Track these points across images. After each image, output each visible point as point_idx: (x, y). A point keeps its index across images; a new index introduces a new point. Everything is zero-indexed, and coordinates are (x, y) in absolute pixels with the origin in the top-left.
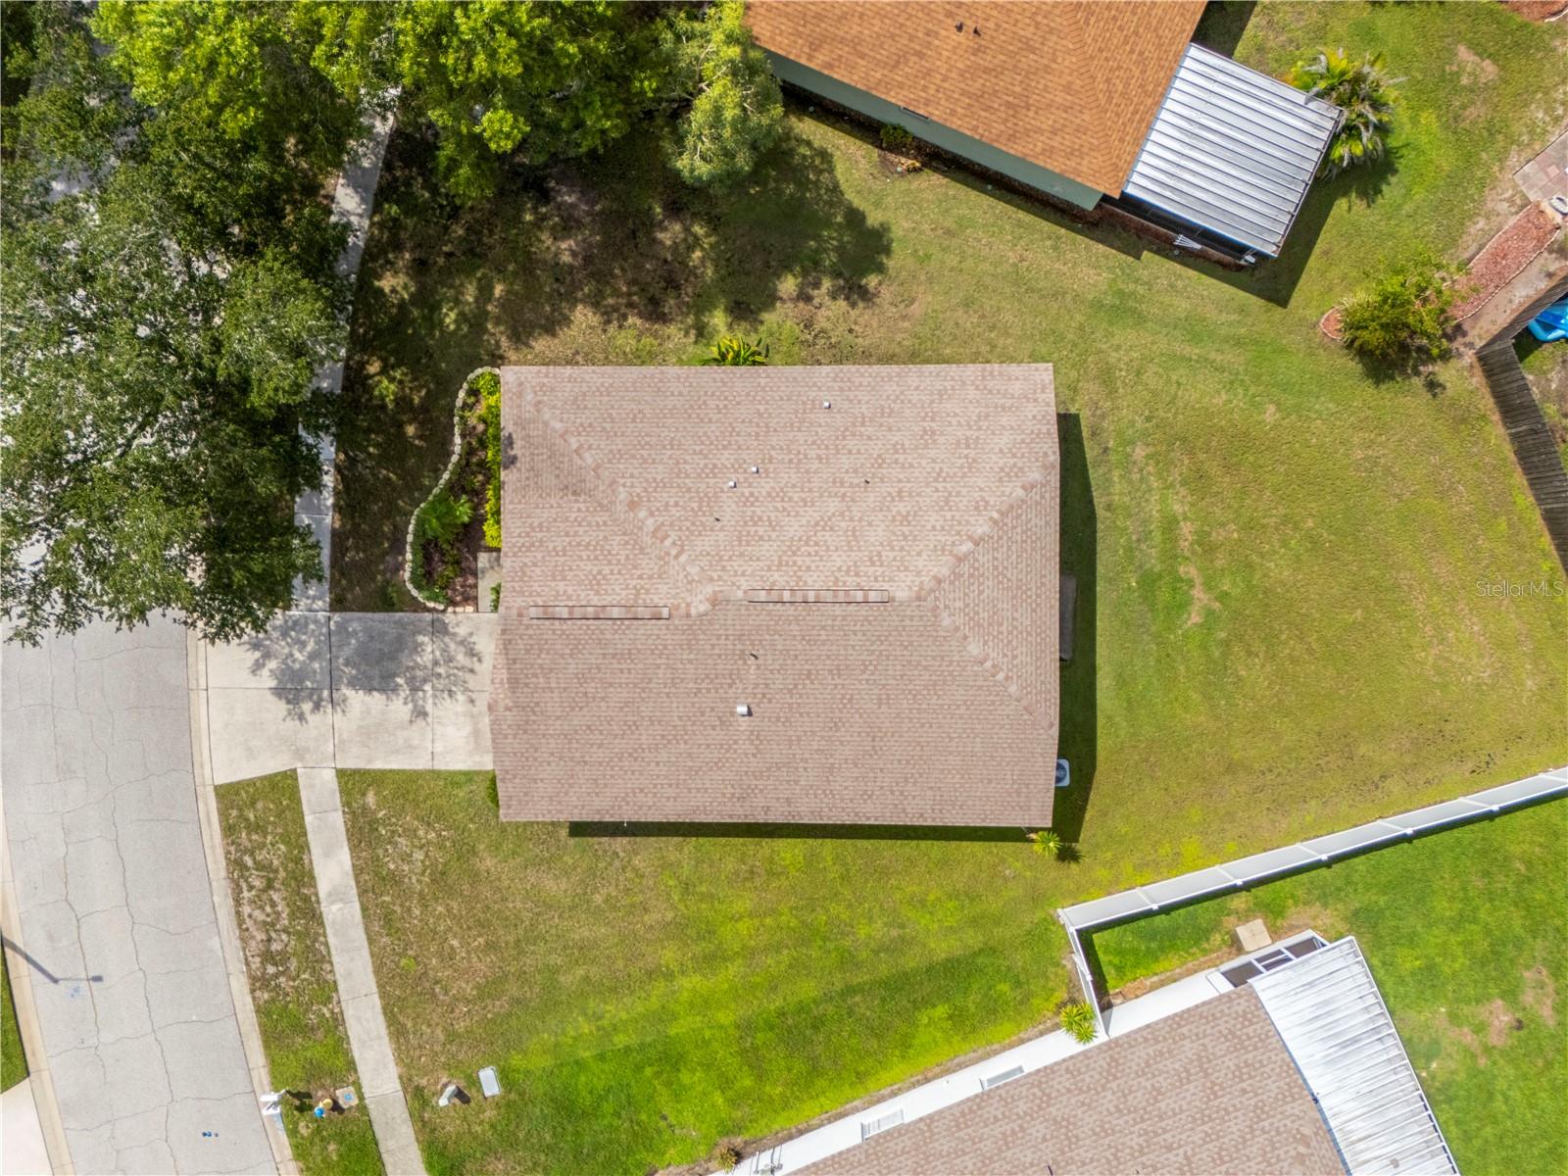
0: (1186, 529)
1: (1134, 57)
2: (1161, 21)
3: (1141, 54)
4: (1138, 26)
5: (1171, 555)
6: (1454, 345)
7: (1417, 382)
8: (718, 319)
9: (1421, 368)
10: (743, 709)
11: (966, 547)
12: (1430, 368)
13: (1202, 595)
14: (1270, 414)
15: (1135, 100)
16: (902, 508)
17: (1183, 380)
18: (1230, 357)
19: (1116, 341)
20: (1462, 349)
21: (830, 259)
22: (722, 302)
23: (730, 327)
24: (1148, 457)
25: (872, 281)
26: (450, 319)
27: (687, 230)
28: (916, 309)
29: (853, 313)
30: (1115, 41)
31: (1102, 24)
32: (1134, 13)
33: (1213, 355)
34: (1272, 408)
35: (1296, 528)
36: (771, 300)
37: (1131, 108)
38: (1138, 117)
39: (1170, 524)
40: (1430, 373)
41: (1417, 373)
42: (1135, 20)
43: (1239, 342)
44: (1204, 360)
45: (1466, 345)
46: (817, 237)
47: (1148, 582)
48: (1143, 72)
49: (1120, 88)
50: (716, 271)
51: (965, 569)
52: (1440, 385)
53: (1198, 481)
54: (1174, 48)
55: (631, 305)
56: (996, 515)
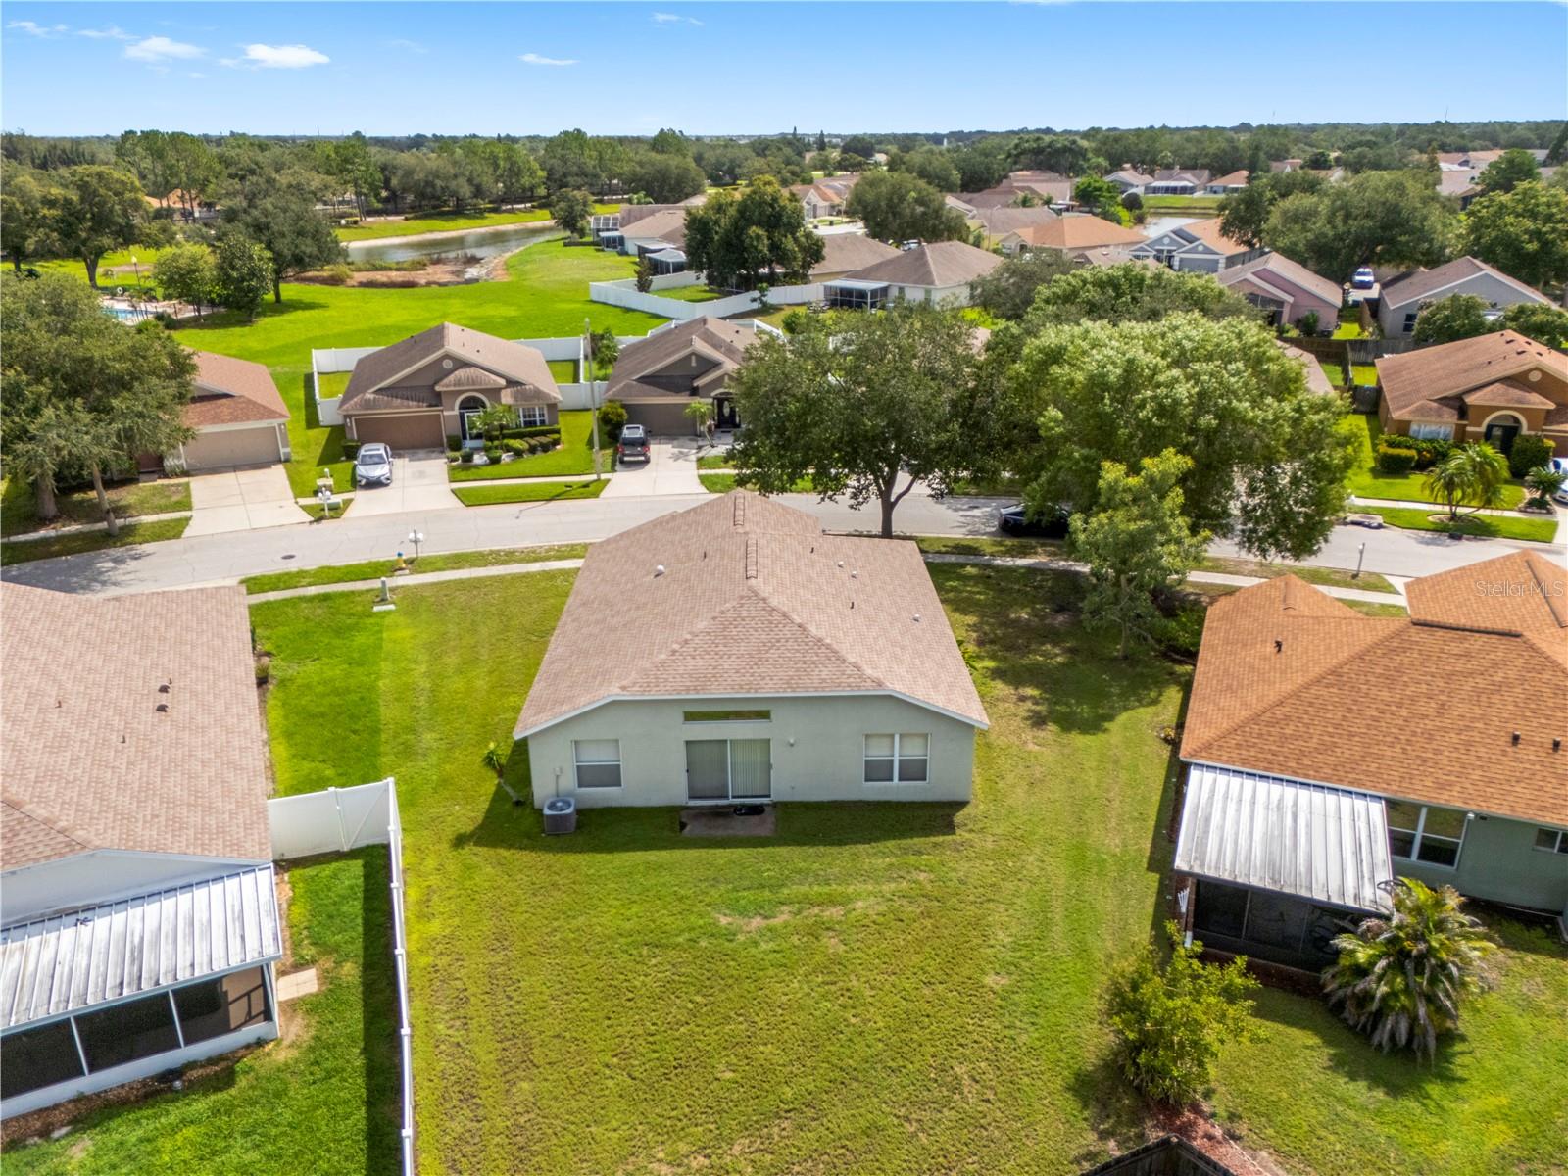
1: (1327, 738)
2: (1381, 756)
3: (1334, 744)
4: (1358, 734)
5: (802, 902)
9: (1112, 1142)
13: (754, 925)
14: (996, 980)
15: (1285, 749)
17: (1017, 907)
18: (1061, 943)
24: (918, 883)
27: (1058, 655)
30: (1329, 716)
31: (1336, 699)
32: (1368, 727)
33: (1056, 928)
34: (1005, 980)
35: (847, 1007)
37: (1274, 748)
39: (839, 900)
41: (1103, 1136)
42: (1363, 731)
43: (1081, 950)
47: (772, 885)
48: (1318, 750)
49: (1287, 732)
50: (1028, 664)
53: (898, 919)
54: (1363, 777)
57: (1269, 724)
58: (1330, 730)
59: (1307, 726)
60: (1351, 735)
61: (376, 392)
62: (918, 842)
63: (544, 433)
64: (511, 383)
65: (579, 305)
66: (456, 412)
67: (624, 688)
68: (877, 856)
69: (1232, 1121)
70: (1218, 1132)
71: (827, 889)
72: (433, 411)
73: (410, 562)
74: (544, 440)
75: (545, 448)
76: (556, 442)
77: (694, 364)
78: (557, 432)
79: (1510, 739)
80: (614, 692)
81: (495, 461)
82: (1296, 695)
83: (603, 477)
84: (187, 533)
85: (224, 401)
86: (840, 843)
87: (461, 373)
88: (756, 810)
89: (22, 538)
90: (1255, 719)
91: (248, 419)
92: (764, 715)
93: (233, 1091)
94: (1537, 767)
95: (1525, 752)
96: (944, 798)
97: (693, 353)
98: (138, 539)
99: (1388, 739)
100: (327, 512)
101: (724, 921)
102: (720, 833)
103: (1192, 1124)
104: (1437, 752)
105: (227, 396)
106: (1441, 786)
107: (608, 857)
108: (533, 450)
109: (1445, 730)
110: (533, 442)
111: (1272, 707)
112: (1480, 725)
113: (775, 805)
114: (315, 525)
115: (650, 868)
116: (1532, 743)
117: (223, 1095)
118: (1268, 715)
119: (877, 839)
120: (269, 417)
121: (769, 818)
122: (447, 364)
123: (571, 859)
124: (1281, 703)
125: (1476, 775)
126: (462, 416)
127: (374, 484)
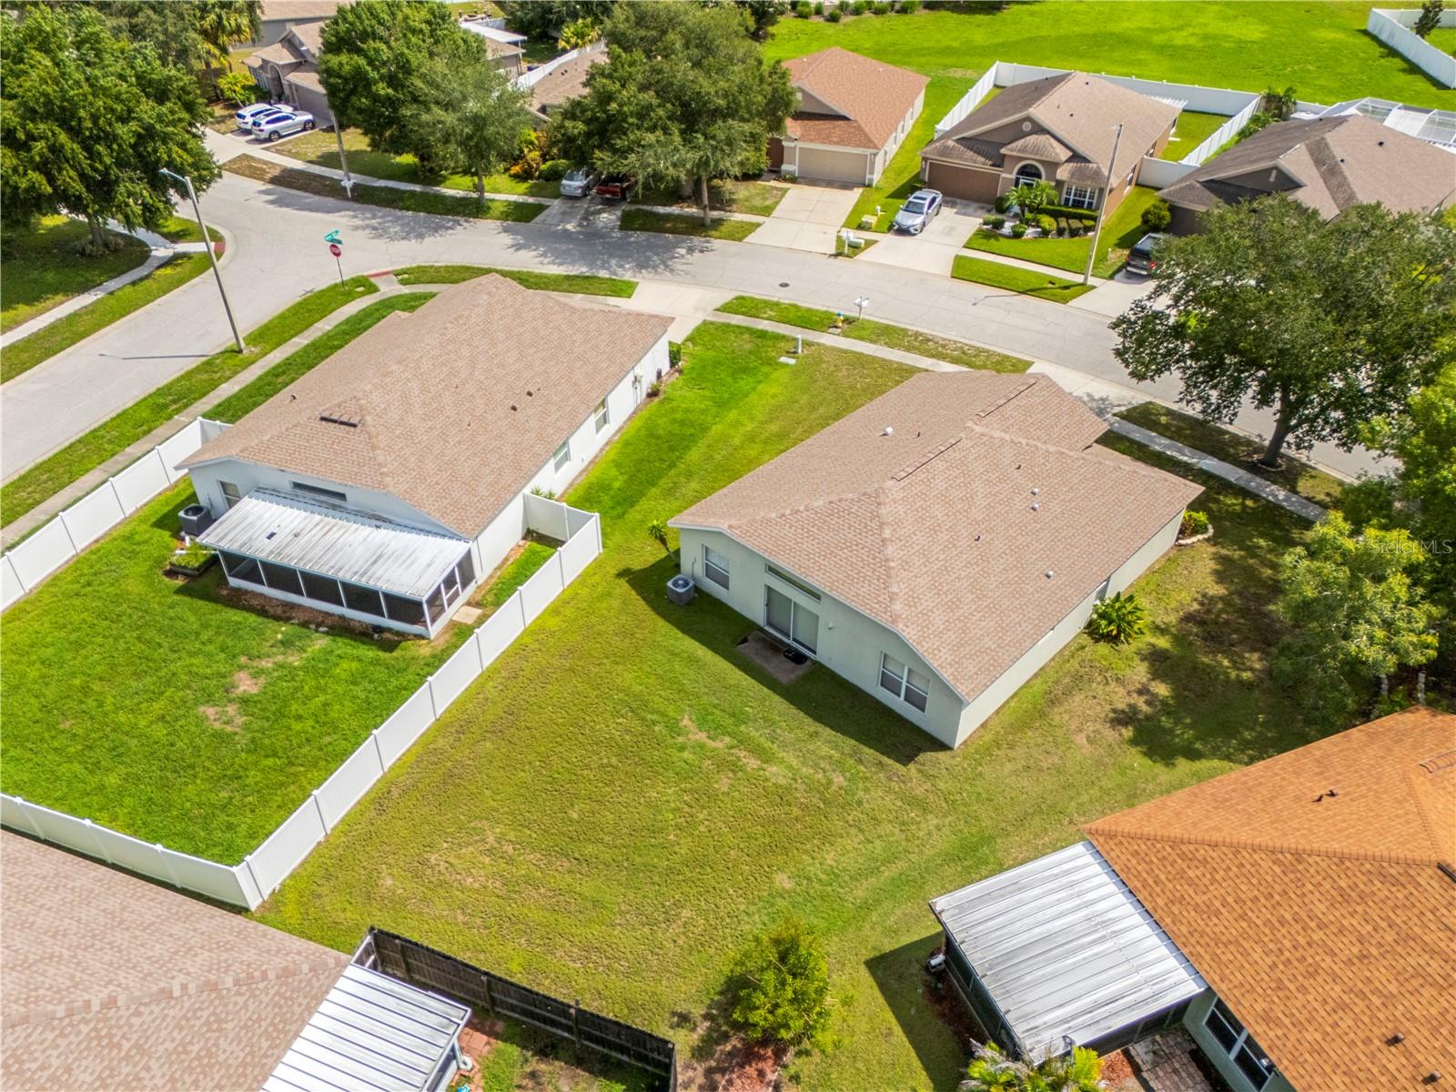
0: (752, 763)
1: (1217, 904)
2: (1246, 954)
3: (1218, 914)
4: (1250, 921)
5: (743, 742)
6: (700, 1069)
7: (697, 1011)
8: (1163, 643)
9: (707, 1024)
10: (889, 430)
11: (887, 533)
12: (701, 1031)
13: (697, 737)
14: (783, 881)
15: (1170, 886)
16: (944, 536)
17: (869, 846)
18: (861, 892)
19: (946, 831)
20: (690, 1073)
21: (1166, 722)
22: (1175, 652)
23: (1153, 646)
24: (830, 782)
25: (1128, 732)
26: (1262, 542)
27: (1252, 669)
28: (1081, 739)
29: (1108, 707)
30: (1244, 888)
31: (1269, 878)
32: (1267, 923)
33: (873, 880)
34: (788, 885)
35: (678, 827)
36: (1156, 675)
37: (1163, 877)
38: (1151, 881)
39: (765, 757)
40: (694, 1030)
41: (707, 1017)
42: (1259, 922)
43: (866, 907)
44: (875, 871)
45: (691, 1081)
46: (1191, 726)
47: (740, 718)
48: (1196, 908)
49: (1191, 873)
50: (1203, 663)
51: (875, 524)
52: (678, 1025)
53: (782, 796)
54: (1207, 957)
55: (1209, 611)
56: (892, 564)
57: (1183, 856)
58: (1230, 900)
59: (1213, 881)
60: (1243, 917)
61: (958, 141)
62: (869, 753)
63: (1080, 217)
64: (1076, 157)
65: (1340, 36)
66: (1013, 176)
67: (730, 527)
68: (829, 743)
69: (790, 1080)
70: (772, 1077)
71: (767, 745)
72: (995, 170)
73: (848, 321)
74: (1075, 224)
75: (1074, 233)
76: (1087, 229)
77: (1272, 179)
78: (1095, 219)
79: (1390, 1035)
80: (723, 526)
81: (1017, 235)
82: (1236, 849)
83: (1091, 281)
84: (750, 238)
85: (841, 122)
86: (819, 719)
87: (1032, 139)
88: (799, 659)
89: (661, 210)
90: (1175, 843)
91: (849, 145)
92: (818, 597)
93: (387, 655)
94: (1383, 1079)
95: (1393, 1059)
96: (935, 734)
97: (1276, 168)
98: (717, 234)
99: (1271, 946)
100: (846, 250)
101: (686, 722)
102: (759, 661)
103: (762, 1058)
104: (1303, 990)
105: (845, 118)
106: (1267, 1018)
107: (680, 635)
108: (1060, 232)
109: (1336, 978)
110: (1063, 223)
111: (1203, 843)
112: (1376, 1001)
113: (815, 663)
114: (832, 260)
115: (692, 660)
116: (1408, 1055)
117: (382, 654)
118: (1191, 847)
119: (844, 733)
120: (865, 146)
121: (801, 670)
122: (1027, 126)
123: (661, 622)
124: (1214, 846)
125: (1312, 1035)
126: (1017, 180)
127: (903, 231)
